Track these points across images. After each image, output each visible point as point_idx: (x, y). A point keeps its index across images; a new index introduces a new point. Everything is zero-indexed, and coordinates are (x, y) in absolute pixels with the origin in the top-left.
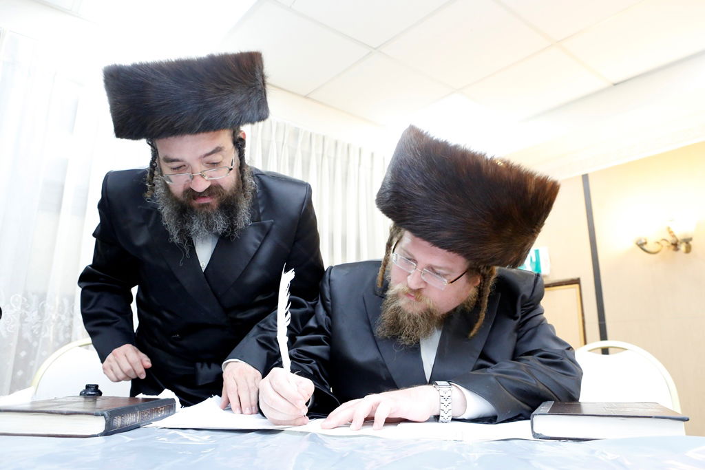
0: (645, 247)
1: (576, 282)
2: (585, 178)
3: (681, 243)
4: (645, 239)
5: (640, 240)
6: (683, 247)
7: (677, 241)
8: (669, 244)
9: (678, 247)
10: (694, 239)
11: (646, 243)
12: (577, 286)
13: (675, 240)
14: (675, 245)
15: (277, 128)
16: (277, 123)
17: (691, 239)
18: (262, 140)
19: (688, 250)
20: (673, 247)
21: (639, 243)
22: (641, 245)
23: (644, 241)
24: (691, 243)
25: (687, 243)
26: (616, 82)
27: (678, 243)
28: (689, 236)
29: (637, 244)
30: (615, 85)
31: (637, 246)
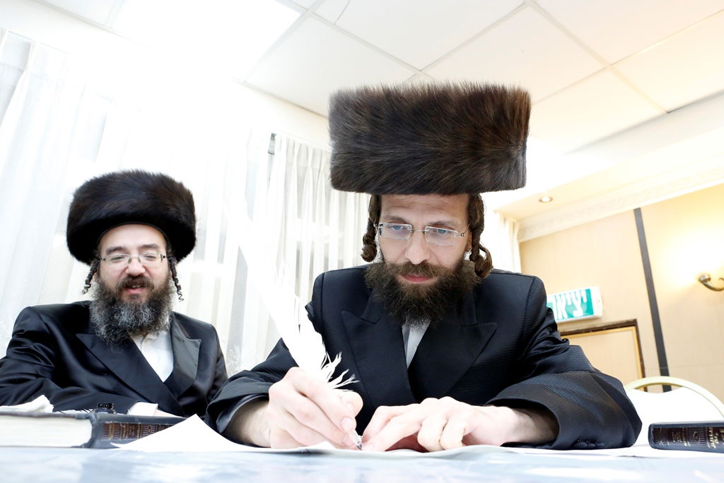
0: (709, 283)
1: (633, 323)
2: (638, 212)
4: (709, 275)
5: (704, 276)
11: (709, 279)
12: (633, 328)
15: (314, 154)
16: (314, 150)
18: (298, 167)
21: (702, 279)
22: (705, 282)
23: (707, 277)
29: (700, 280)
30: (669, 113)
31: (699, 283)
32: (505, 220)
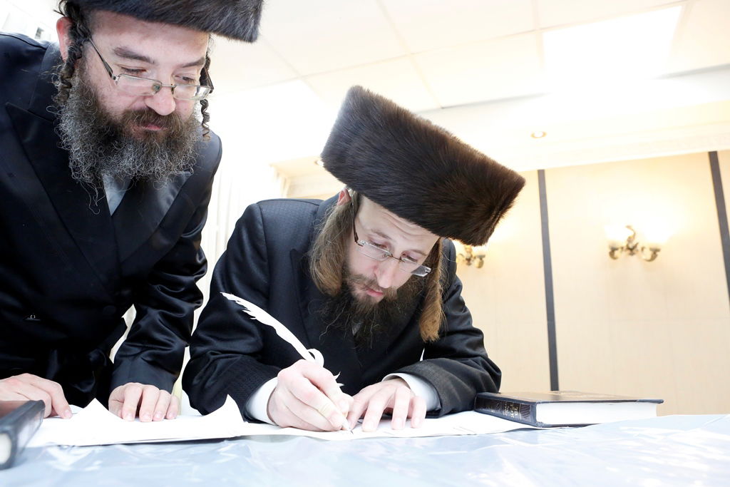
3: (475, 258)
6: (476, 262)
7: (472, 256)
8: (464, 259)
9: (471, 262)
10: (486, 256)
13: (469, 255)
14: (469, 260)
17: (484, 256)
19: (481, 265)
20: (467, 262)
24: (484, 259)
25: (481, 259)
26: (443, 106)
27: (472, 259)
28: (483, 254)
30: (443, 108)
32: (278, 175)
